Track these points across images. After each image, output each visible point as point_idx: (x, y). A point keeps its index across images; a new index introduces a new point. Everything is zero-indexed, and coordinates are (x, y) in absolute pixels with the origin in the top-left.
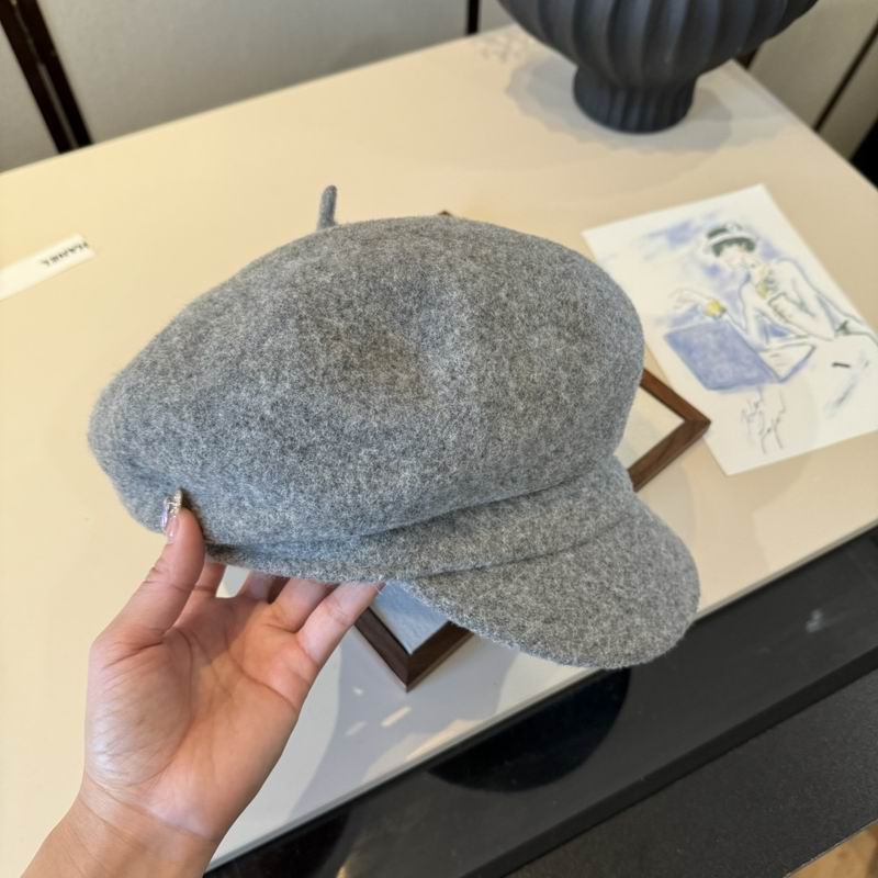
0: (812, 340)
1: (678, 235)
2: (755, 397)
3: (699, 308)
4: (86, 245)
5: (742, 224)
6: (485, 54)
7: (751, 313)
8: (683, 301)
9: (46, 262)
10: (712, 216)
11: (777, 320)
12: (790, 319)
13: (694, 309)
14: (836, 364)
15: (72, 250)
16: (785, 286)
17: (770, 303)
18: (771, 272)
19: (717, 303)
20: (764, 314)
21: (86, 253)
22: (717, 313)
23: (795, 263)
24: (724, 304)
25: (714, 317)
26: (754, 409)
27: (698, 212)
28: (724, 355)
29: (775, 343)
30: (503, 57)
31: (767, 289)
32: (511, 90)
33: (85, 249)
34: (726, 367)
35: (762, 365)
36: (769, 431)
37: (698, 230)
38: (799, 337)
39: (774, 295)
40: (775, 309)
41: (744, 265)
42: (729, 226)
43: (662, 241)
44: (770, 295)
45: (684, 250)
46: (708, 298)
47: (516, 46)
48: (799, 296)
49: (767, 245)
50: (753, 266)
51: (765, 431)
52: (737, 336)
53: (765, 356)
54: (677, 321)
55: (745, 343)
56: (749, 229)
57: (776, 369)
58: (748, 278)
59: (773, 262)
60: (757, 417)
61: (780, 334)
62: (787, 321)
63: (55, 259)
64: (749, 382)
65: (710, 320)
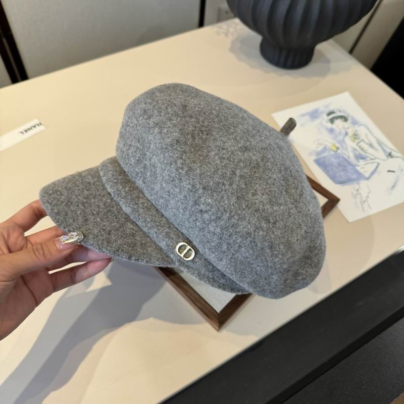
0: (378, 161)
1: (314, 115)
2: (357, 187)
3: (327, 147)
4: (40, 124)
6: (218, 33)
7: (350, 149)
8: (320, 144)
9: (22, 133)
10: (327, 106)
11: (361, 152)
12: (367, 152)
13: (325, 148)
14: (389, 171)
15: (34, 127)
16: (362, 137)
17: (357, 145)
18: (356, 131)
19: (334, 145)
20: (355, 150)
21: (41, 128)
22: (335, 150)
23: (366, 126)
24: (338, 145)
25: (334, 151)
27: (321, 105)
29: (362, 162)
30: (226, 34)
31: (355, 139)
32: (232, 50)
33: (40, 126)
34: (342, 173)
35: (357, 172)
37: (322, 113)
38: (372, 159)
39: (359, 141)
40: (360, 147)
41: (344, 128)
42: (335, 111)
43: (307, 118)
44: (357, 141)
45: (317, 121)
46: (331, 143)
47: (231, 30)
48: (369, 141)
49: (353, 118)
50: (348, 128)
51: (363, 202)
53: (358, 168)
54: (318, 154)
56: (344, 112)
57: (364, 173)
58: (347, 134)
59: (357, 126)
61: (363, 158)
62: (365, 152)
63: (26, 131)
64: (353, 180)
65: (332, 153)
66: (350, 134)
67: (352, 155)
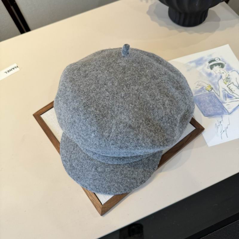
1: (199, 62)
2: (220, 119)
3: (204, 88)
4: (17, 67)
5: (220, 58)
8: (199, 85)
9: (6, 72)
10: (211, 55)
11: (229, 92)
12: (234, 92)
13: (202, 88)
15: (13, 69)
17: (227, 86)
18: (229, 75)
19: (210, 86)
20: (225, 90)
21: (17, 69)
22: (210, 90)
23: (237, 72)
24: (212, 86)
25: (209, 91)
26: (219, 123)
27: (206, 54)
28: (211, 105)
29: (228, 100)
30: (147, 1)
31: (227, 81)
34: (211, 108)
36: (224, 131)
37: (206, 60)
38: (236, 98)
39: (229, 83)
40: (229, 88)
42: (216, 59)
43: (193, 64)
44: (228, 84)
46: (207, 84)
48: (238, 84)
49: (228, 65)
50: (223, 73)
51: (223, 131)
52: (216, 97)
53: (225, 105)
54: (197, 92)
55: (218, 100)
57: (228, 109)
58: (221, 77)
59: (230, 72)
60: (220, 126)
61: (230, 97)
62: (233, 92)
63: (9, 71)
64: (219, 114)
65: (207, 92)
66: (224, 77)
67: (222, 95)
